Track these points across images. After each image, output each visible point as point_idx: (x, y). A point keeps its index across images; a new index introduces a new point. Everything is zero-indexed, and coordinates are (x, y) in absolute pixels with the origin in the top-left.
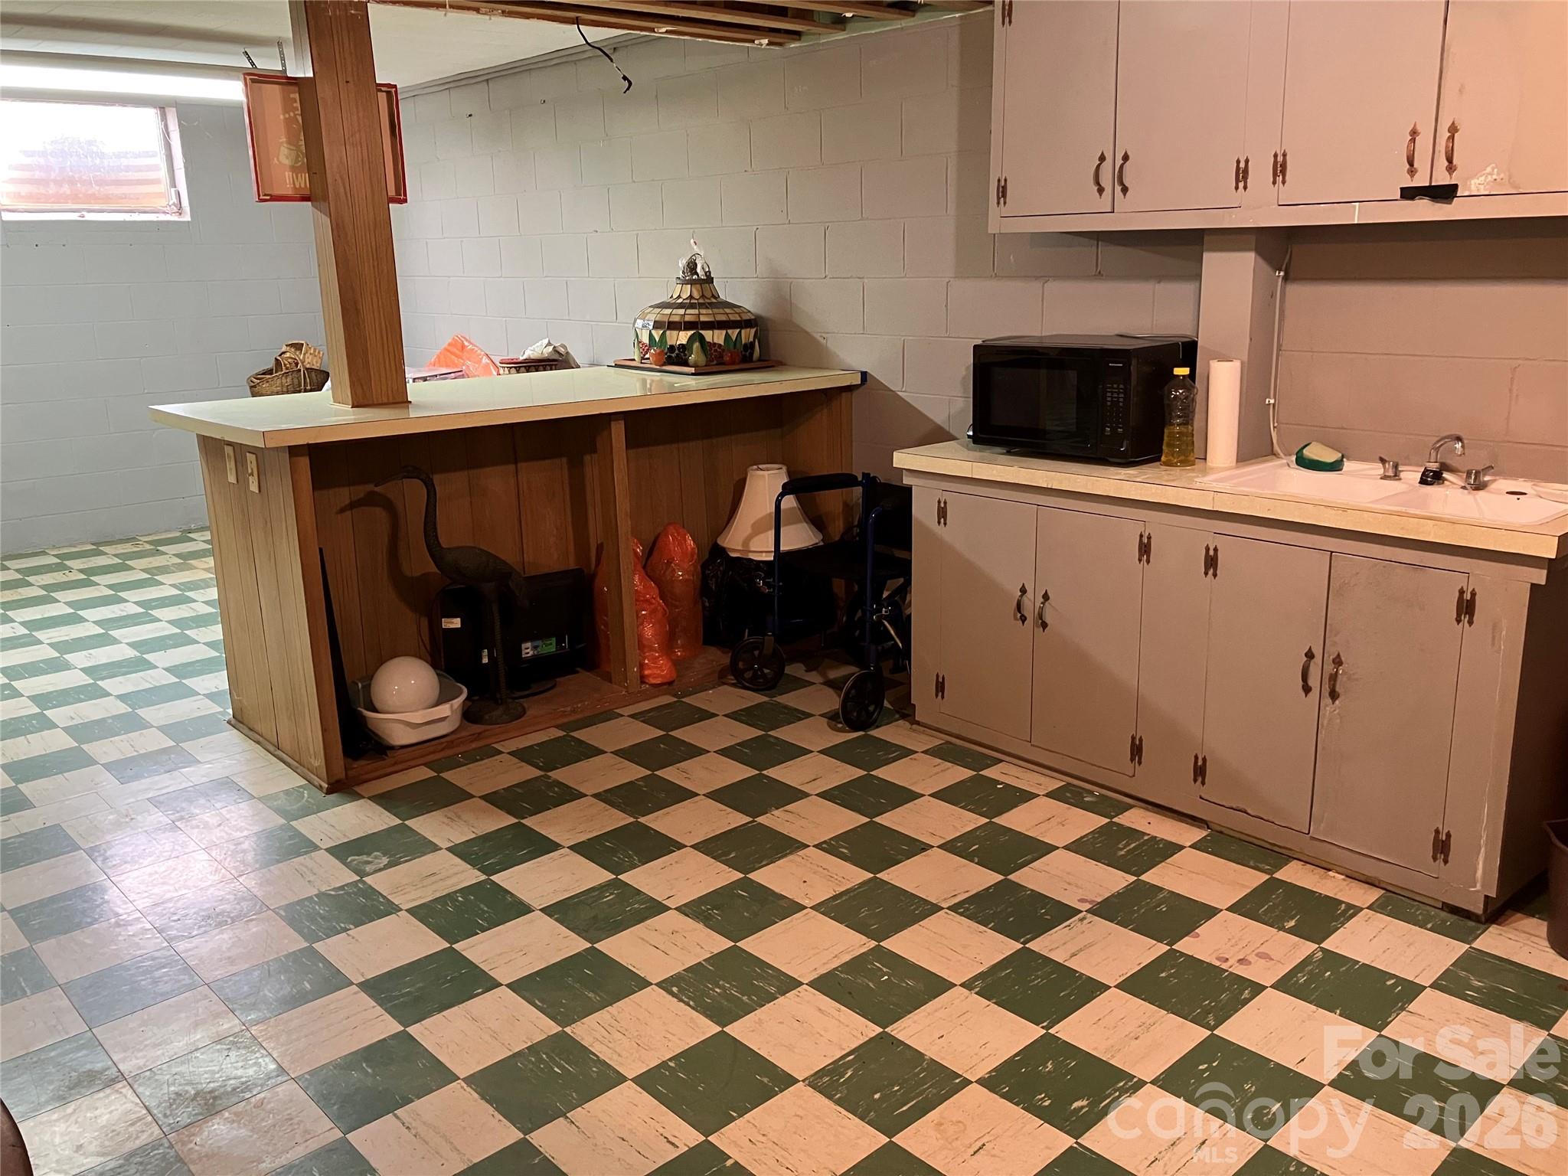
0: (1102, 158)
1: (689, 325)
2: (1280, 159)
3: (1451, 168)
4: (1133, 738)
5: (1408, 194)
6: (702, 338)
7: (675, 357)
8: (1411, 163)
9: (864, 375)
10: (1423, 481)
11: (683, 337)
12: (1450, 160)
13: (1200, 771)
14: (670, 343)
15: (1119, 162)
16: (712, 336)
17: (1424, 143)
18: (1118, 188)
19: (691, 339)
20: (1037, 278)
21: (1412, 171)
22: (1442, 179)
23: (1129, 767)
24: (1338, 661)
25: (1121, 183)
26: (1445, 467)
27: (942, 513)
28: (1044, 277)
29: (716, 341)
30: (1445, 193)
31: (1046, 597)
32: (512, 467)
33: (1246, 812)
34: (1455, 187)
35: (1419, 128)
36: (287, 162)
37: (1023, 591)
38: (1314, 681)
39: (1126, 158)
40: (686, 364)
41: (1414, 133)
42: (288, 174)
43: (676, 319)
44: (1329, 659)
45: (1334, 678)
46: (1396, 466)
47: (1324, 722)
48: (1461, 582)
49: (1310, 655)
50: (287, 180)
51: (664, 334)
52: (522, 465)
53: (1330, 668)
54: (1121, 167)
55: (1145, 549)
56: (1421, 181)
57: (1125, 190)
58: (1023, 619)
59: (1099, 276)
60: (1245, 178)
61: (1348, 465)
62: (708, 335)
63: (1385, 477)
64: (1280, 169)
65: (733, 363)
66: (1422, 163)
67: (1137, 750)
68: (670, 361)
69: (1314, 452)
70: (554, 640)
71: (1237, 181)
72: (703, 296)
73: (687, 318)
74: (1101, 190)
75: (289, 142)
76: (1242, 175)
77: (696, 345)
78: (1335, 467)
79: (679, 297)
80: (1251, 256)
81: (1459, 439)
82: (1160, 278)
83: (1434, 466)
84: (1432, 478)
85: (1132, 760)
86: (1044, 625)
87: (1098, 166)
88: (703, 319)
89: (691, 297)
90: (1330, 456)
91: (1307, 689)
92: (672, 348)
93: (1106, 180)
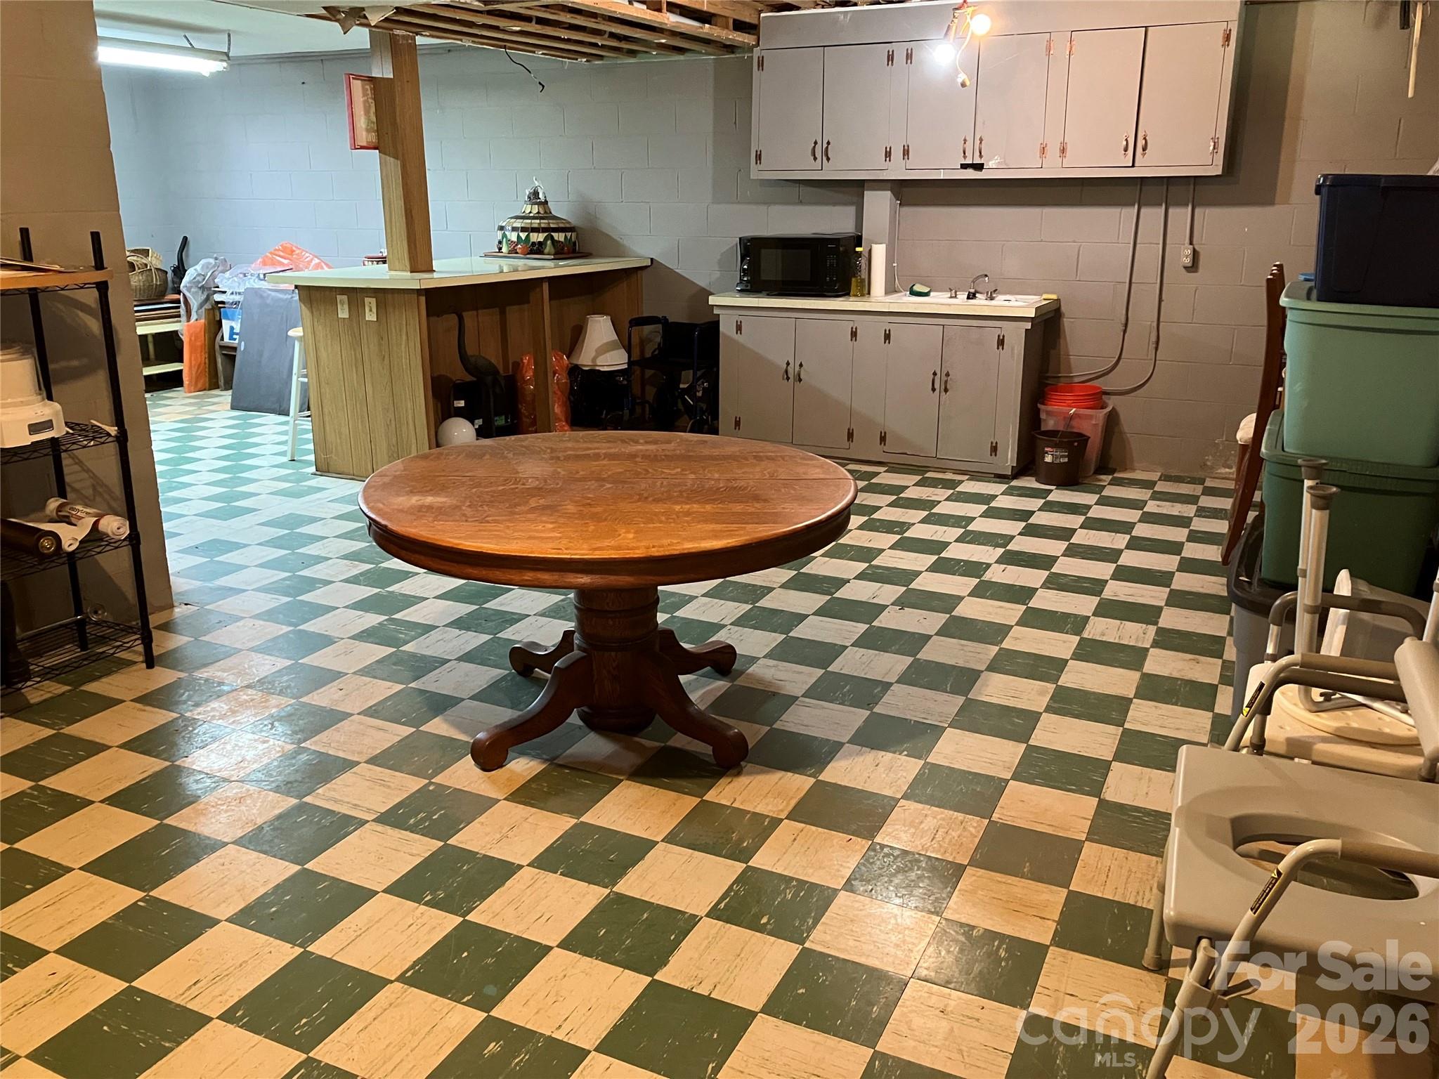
0: (816, 143)
1: (544, 230)
2: (906, 148)
3: (981, 156)
4: (849, 429)
5: (964, 166)
6: (552, 237)
7: (536, 250)
8: (964, 153)
9: (652, 259)
10: (968, 298)
11: (541, 237)
12: (980, 153)
13: (883, 439)
14: (532, 240)
15: (825, 146)
16: (559, 237)
17: (970, 142)
18: (824, 158)
19: (546, 239)
20: (765, 203)
21: (965, 157)
22: (977, 161)
23: (846, 444)
24: (948, 375)
25: (827, 155)
26: (976, 292)
27: (739, 328)
28: (768, 203)
29: (560, 240)
30: (979, 167)
31: (801, 365)
32: (475, 312)
33: (906, 454)
34: (983, 164)
35: (967, 138)
36: (364, 126)
37: (788, 364)
38: (937, 386)
39: (828, 143)
40: (542, 253)
41: (965, 141)
42: (364, 133)
43: (536, 226)
44: (943, 374)
45: (946, 382)
46: (956, 292)
47: (942, 403)
48: (998, 332)
49: (935, 374)
50: (364, 137)
51: (528, 236)
52: (480, 311)
53: (944, 378)
54: (827, 148)
55: (854, 334)
56: (969, 161)
57: (828, 159)
58: (788, 378)
59: (801, 203)
60: (890, 156)
61: (932, 294)
62: (555, 235)
63: (951, 297)
64: (906, 152)
65: (569, 253)
66: (969, 153)
67: (850, 435)
68: (531, 252)
69: (918, 288)
70: (503, 417)
71: (886, 157)
72: (546, 212)
73: (543, 226)
74: (815, 159)
75: (365, 115)
76: (888, 154)
77: (549, 242)
78: (926, 294)
79: (530, 212)
80: (889, 193)
81: (986, 276)
82: (835, 204)
83: (972, 291)
84: (971, 296)
85: (848, 440)
86: (800, 380)
87: (814, 147)
88: (552, 226)
89: (538, 213)
90: (926, 290)
91: (934, 390)
92: (534, 244)
93: (818, 155)
